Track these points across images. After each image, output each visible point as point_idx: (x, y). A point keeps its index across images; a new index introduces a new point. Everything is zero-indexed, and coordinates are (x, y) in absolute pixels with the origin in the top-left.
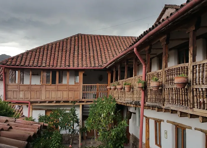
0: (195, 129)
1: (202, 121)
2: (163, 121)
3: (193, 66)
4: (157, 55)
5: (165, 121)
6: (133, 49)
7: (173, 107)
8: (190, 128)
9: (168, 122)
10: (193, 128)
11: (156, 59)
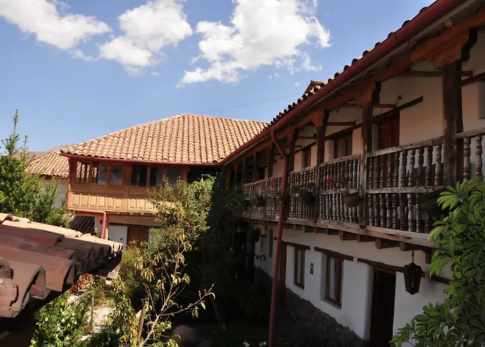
0: (359, 260)
1: (380, 245)
2: (309, 248)
3: (368, 159)
4: (303, 147)
5: (312, 249)
6: (270, 133)
7: (332, 226)
8: (351, 258)
9: (316, 249)
10: (355, 260)
11: (300, 153)
